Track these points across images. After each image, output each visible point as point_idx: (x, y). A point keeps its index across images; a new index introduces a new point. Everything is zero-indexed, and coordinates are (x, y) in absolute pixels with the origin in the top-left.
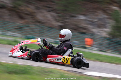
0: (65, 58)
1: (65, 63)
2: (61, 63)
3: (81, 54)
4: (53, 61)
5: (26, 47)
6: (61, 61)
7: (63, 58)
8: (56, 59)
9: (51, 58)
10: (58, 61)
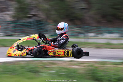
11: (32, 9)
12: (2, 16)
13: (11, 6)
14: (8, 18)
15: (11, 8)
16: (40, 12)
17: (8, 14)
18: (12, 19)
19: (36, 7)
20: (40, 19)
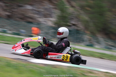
0: (64, 56)
1: (65, 60)
2: (61, 60)
3: (78, 51)
4: (53, 58)
5: (27, 44)
6: (61, 59)
7: (63, 56)
8: (57, 57)
9: (51, 56)
10: (58, 59)
11: (73, 19)
12: (45, 22)
13: (54, 13)
14: (50, 24)
15: (54, 15)
16: (80, 22)
17: (51, 21)
18: (54, 26)
19: (76, 17)
20: (79, 29)
